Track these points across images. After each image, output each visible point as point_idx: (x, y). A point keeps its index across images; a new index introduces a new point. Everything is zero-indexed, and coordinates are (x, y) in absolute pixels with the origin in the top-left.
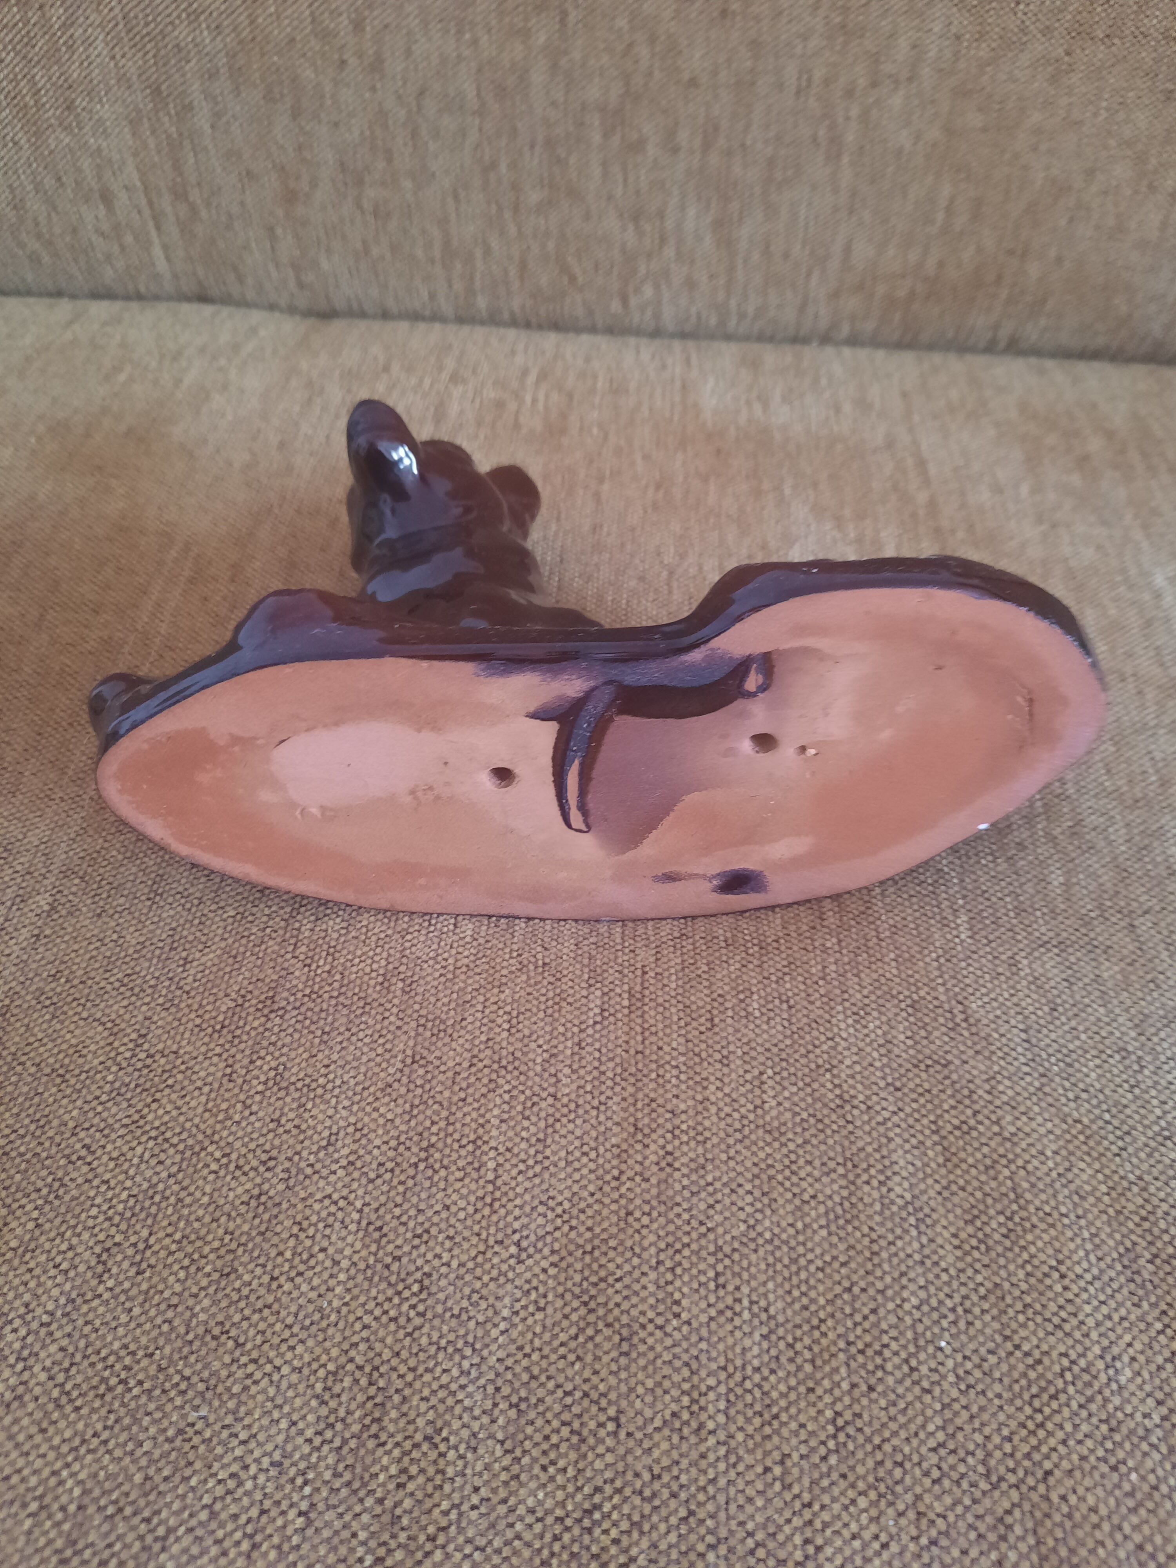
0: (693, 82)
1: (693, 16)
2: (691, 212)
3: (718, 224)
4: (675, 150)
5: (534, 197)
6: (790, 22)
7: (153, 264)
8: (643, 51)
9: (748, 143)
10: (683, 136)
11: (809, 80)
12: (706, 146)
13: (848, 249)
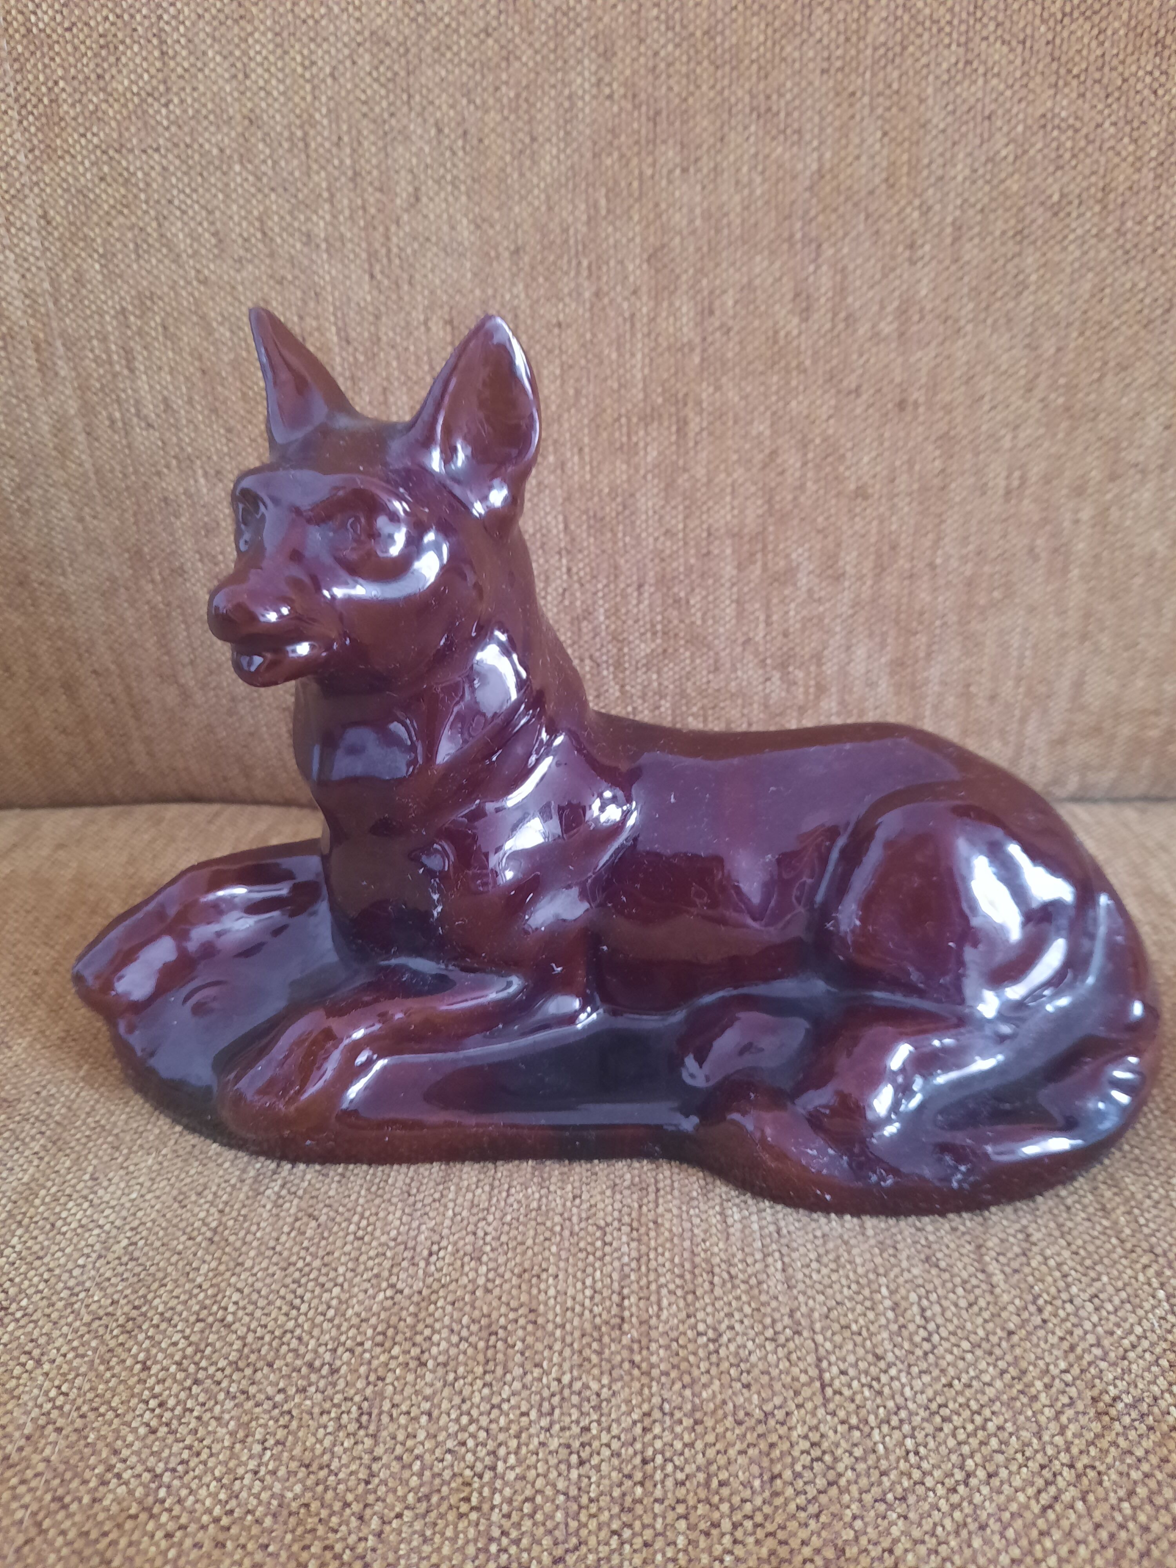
0: (861, 493)
1: (858, 411)
2: (860, 652)
3: (898, 664)
4: (838, 577)
5: (643, 649)
6: (993, 408)
7: (131, 762)
8: (792, 460)
9: (939, 561)
10: (848, 560)
11: (1023, 479)
12: (880, 570)
13: (1078, 685)
